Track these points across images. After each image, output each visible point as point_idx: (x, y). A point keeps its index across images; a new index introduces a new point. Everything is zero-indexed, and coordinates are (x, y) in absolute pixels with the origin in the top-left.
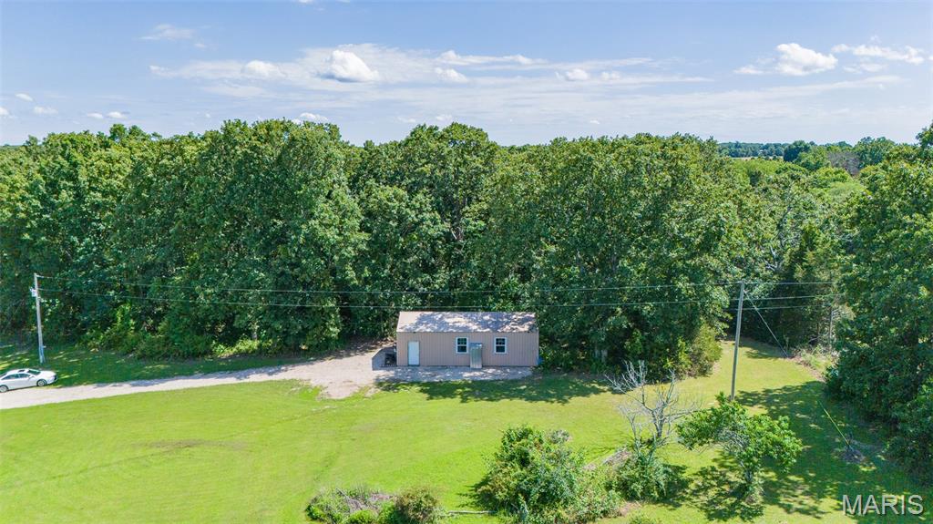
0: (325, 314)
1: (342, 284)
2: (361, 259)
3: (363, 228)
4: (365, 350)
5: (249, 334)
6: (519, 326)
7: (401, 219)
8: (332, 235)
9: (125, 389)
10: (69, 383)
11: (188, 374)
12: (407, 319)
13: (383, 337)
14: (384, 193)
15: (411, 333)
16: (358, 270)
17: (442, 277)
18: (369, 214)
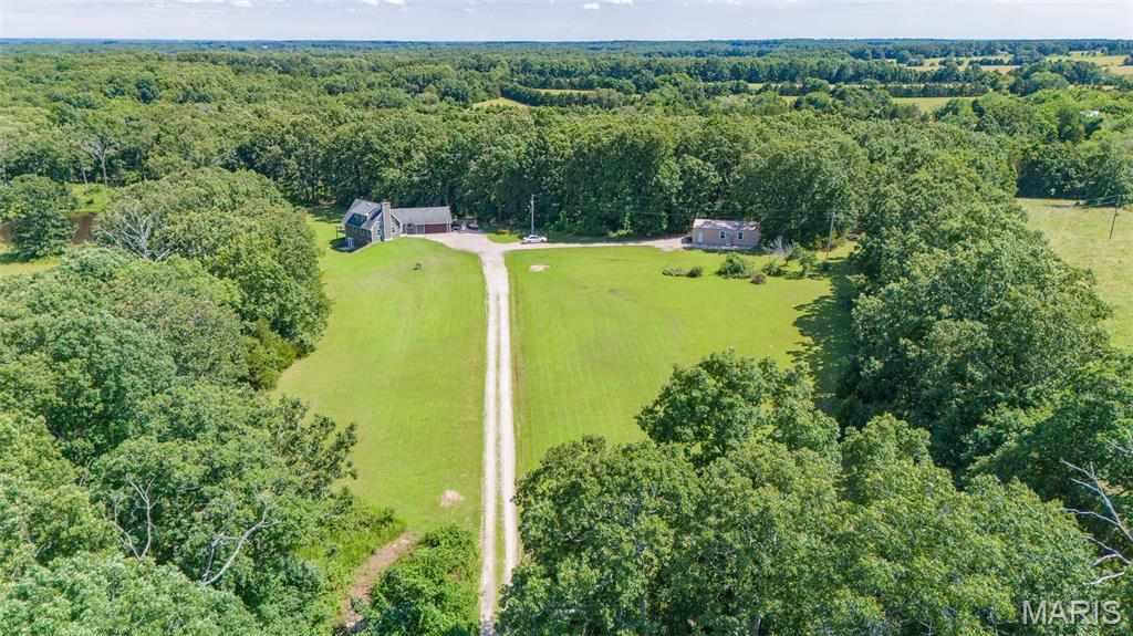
0: (661, 218)
1: (670, 205)
2: (679, 193)
3: (681, 179)
4: (677, 237)
5: (622, 228)
6: (750, 227)
7: (699, 174)
8: (667, 183)
9: (578, 245)
10: (551, 242)
11: (601, 242)
12: (698, 223)
13: (686, 232)
14: (692, 161)
15: (700, 228)
16: (677, 198)
17: (719, 203)
18: (683, 171)
